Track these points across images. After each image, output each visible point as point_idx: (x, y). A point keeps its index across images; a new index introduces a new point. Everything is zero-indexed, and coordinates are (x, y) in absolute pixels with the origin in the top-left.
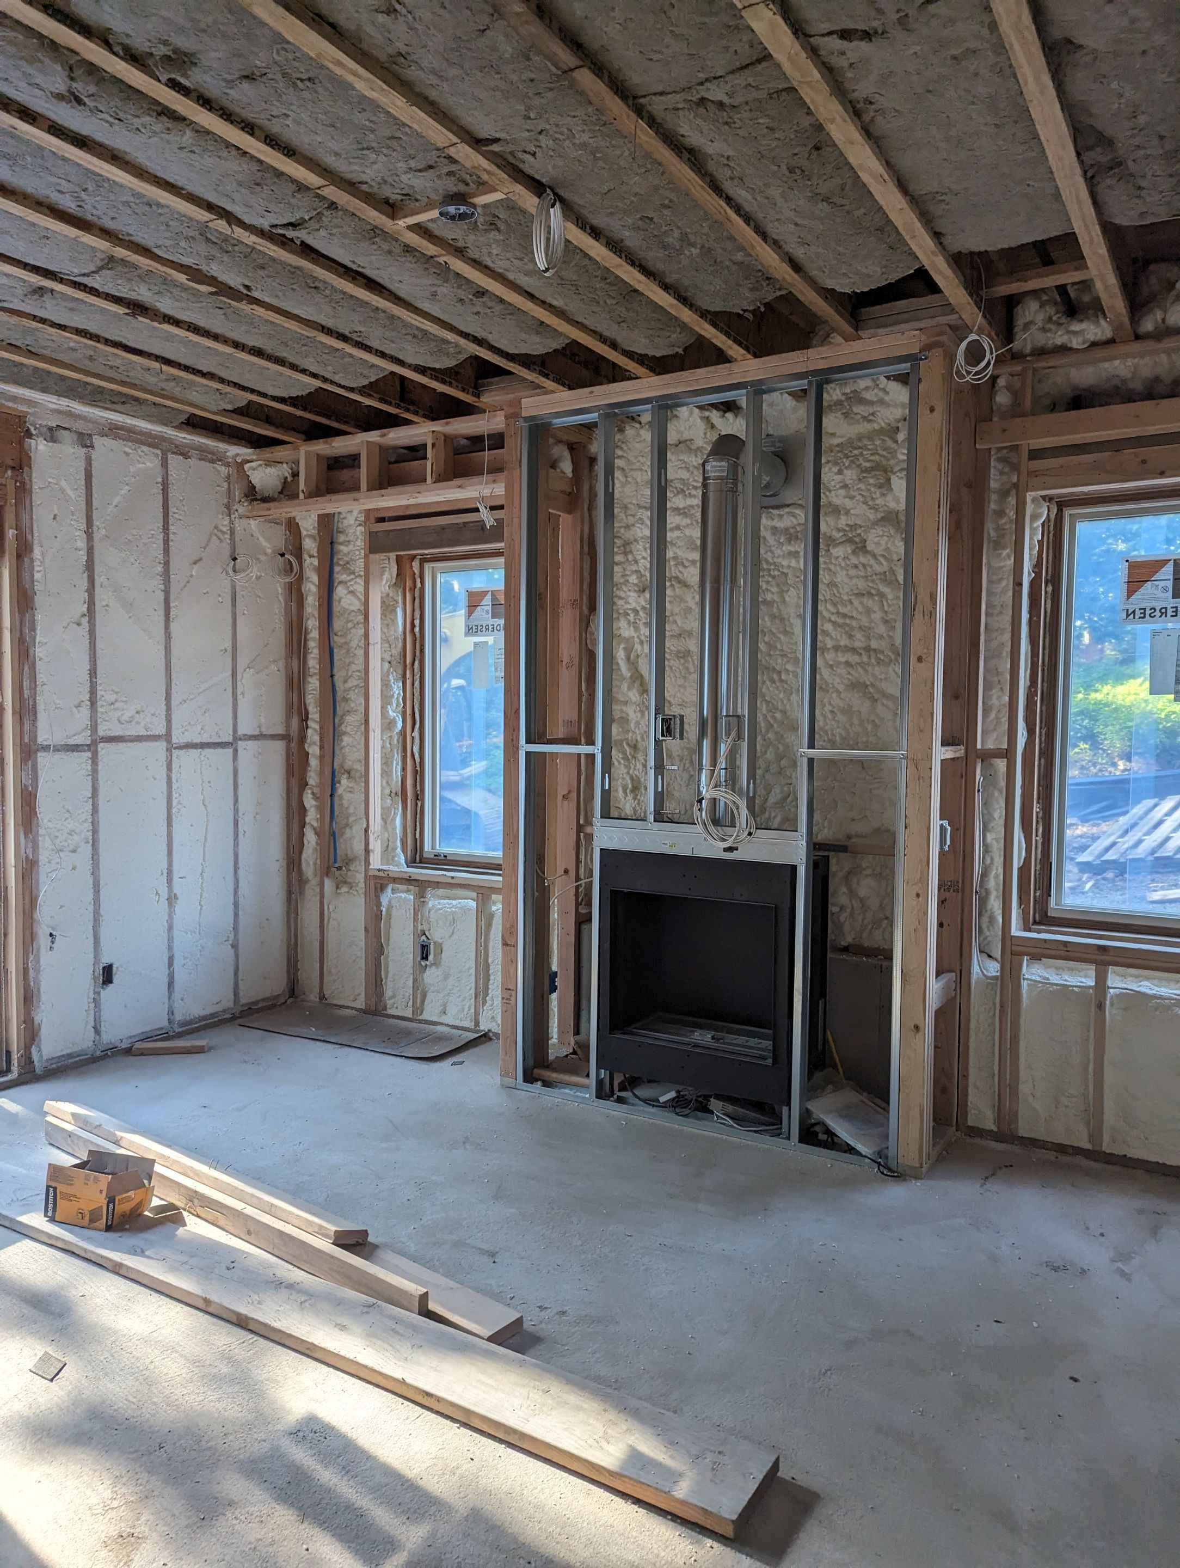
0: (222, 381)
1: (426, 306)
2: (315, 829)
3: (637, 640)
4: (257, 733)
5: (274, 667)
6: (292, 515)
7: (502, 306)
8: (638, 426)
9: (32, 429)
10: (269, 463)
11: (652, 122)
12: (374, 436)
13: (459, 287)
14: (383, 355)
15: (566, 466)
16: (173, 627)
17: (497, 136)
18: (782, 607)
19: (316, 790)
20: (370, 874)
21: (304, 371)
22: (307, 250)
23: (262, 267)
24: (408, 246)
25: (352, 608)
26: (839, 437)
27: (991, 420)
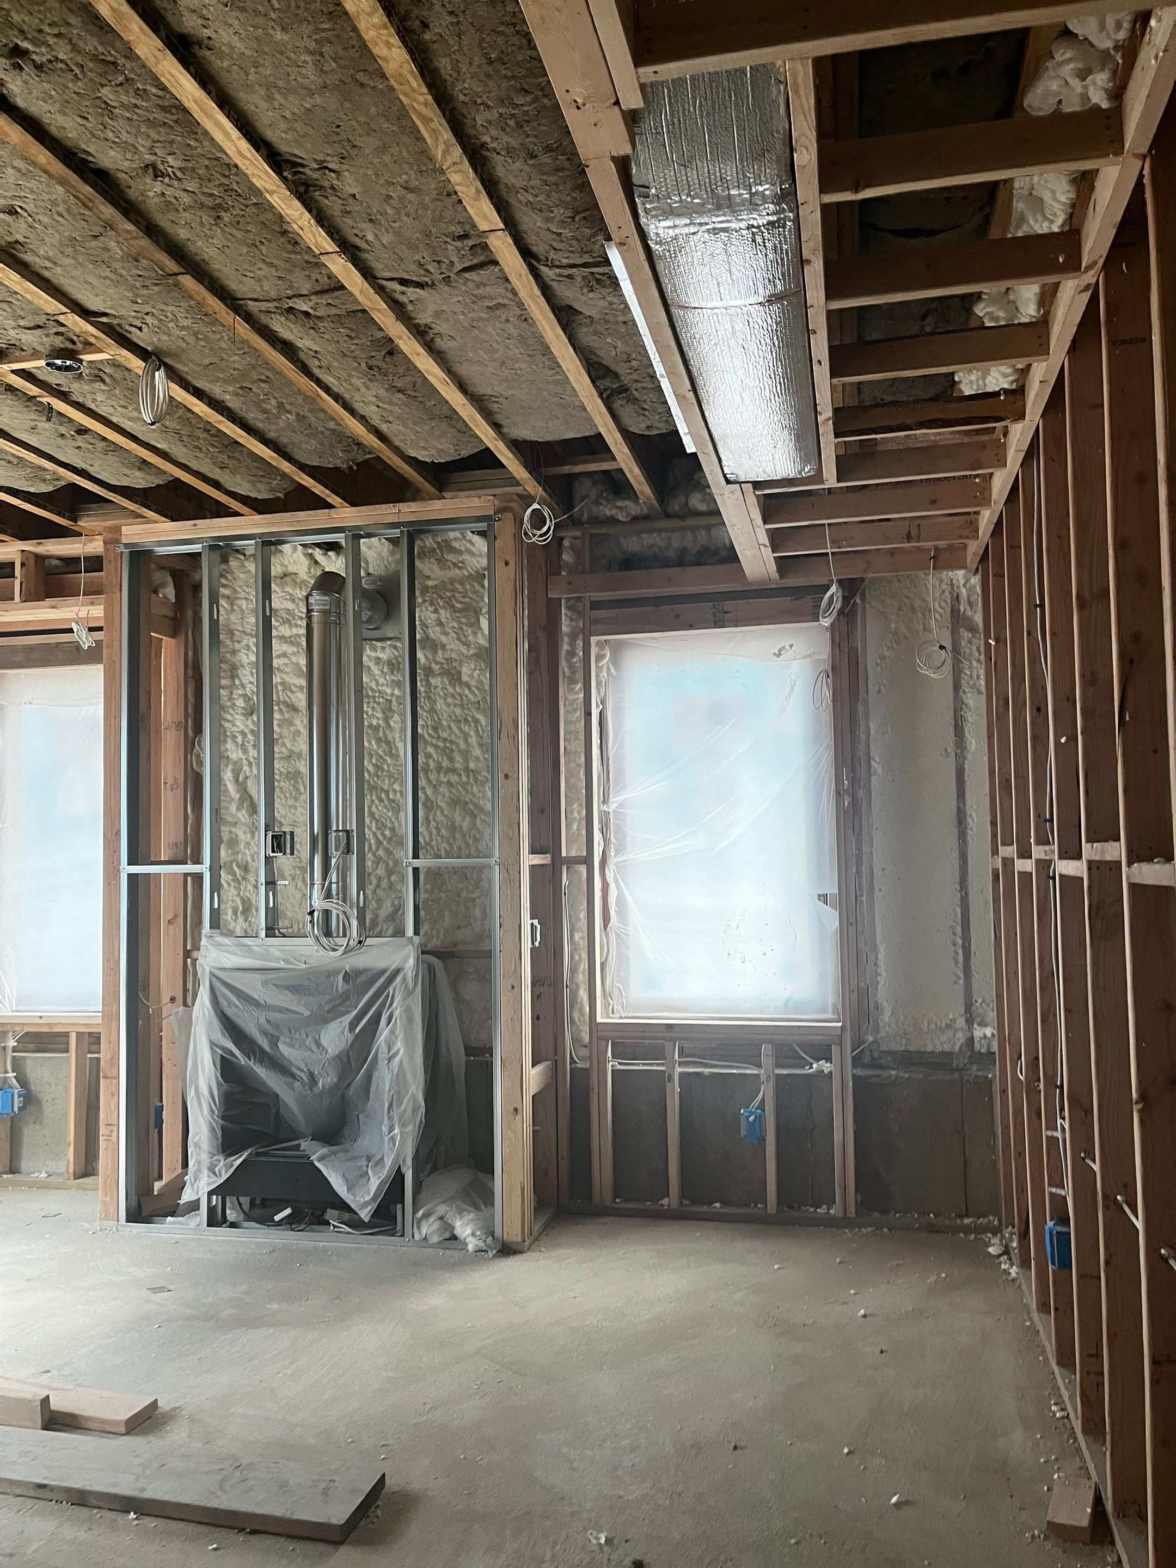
1: (24, 437)
3: (245, 762)
7: (104, 443)
8: (242, 557)
11: (249, 318)
13: (61, 424)
15: (169, 592)
17: (107, 311)
18: (388, 732)
24: (11, 386)
26: (434, 579)
27: (560, 574)
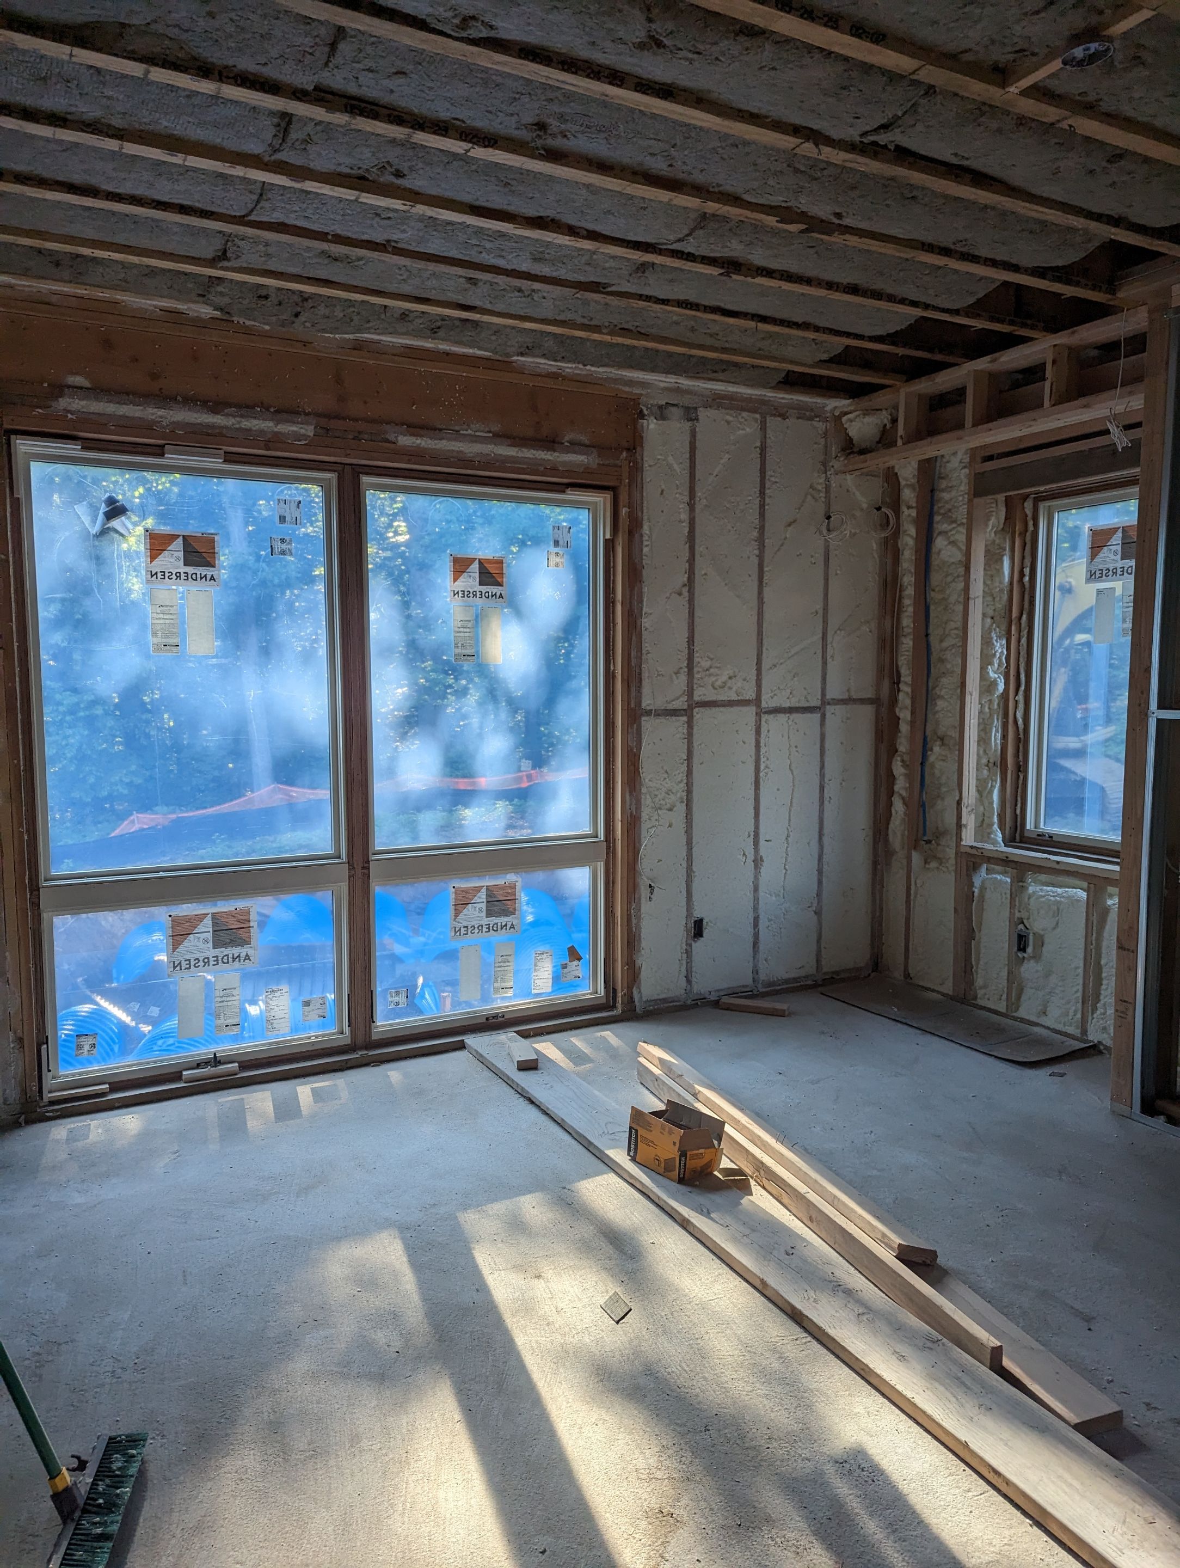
0: (817, 329)
2: (903, 798)
4: (846, 697)
5: (865, 628)
6: (891, 463)
7: (1146, 167)
9: (644, 409)
10: (867, 412)
12: (982, 364)
13: (1089, 154)
14: (993, 263)
16: (767, 591)
19: (906, 758)
20: (963, 850)
21: (902, 301)
22: (903, 155)
23: (853, 188)
24: (1023, 117)
25: (952, 560)
